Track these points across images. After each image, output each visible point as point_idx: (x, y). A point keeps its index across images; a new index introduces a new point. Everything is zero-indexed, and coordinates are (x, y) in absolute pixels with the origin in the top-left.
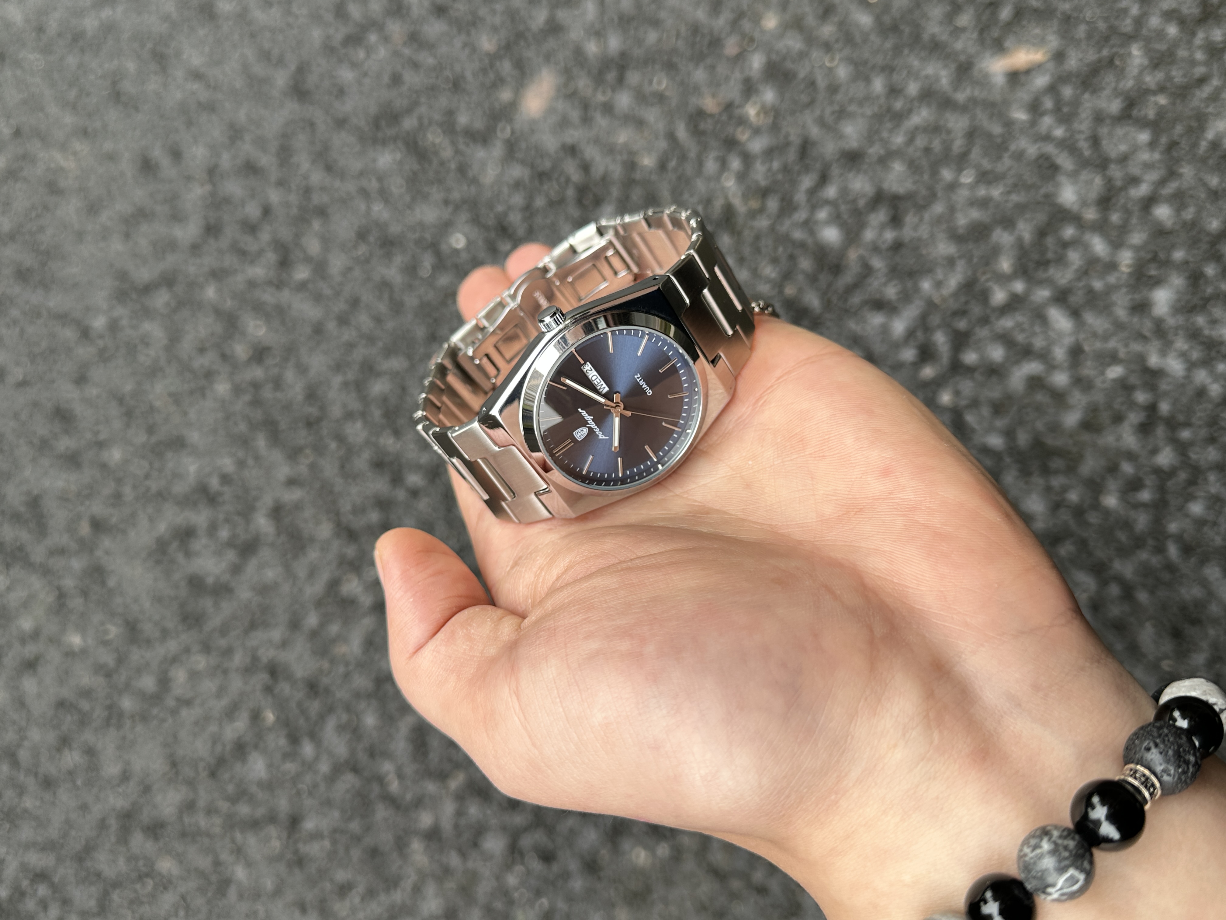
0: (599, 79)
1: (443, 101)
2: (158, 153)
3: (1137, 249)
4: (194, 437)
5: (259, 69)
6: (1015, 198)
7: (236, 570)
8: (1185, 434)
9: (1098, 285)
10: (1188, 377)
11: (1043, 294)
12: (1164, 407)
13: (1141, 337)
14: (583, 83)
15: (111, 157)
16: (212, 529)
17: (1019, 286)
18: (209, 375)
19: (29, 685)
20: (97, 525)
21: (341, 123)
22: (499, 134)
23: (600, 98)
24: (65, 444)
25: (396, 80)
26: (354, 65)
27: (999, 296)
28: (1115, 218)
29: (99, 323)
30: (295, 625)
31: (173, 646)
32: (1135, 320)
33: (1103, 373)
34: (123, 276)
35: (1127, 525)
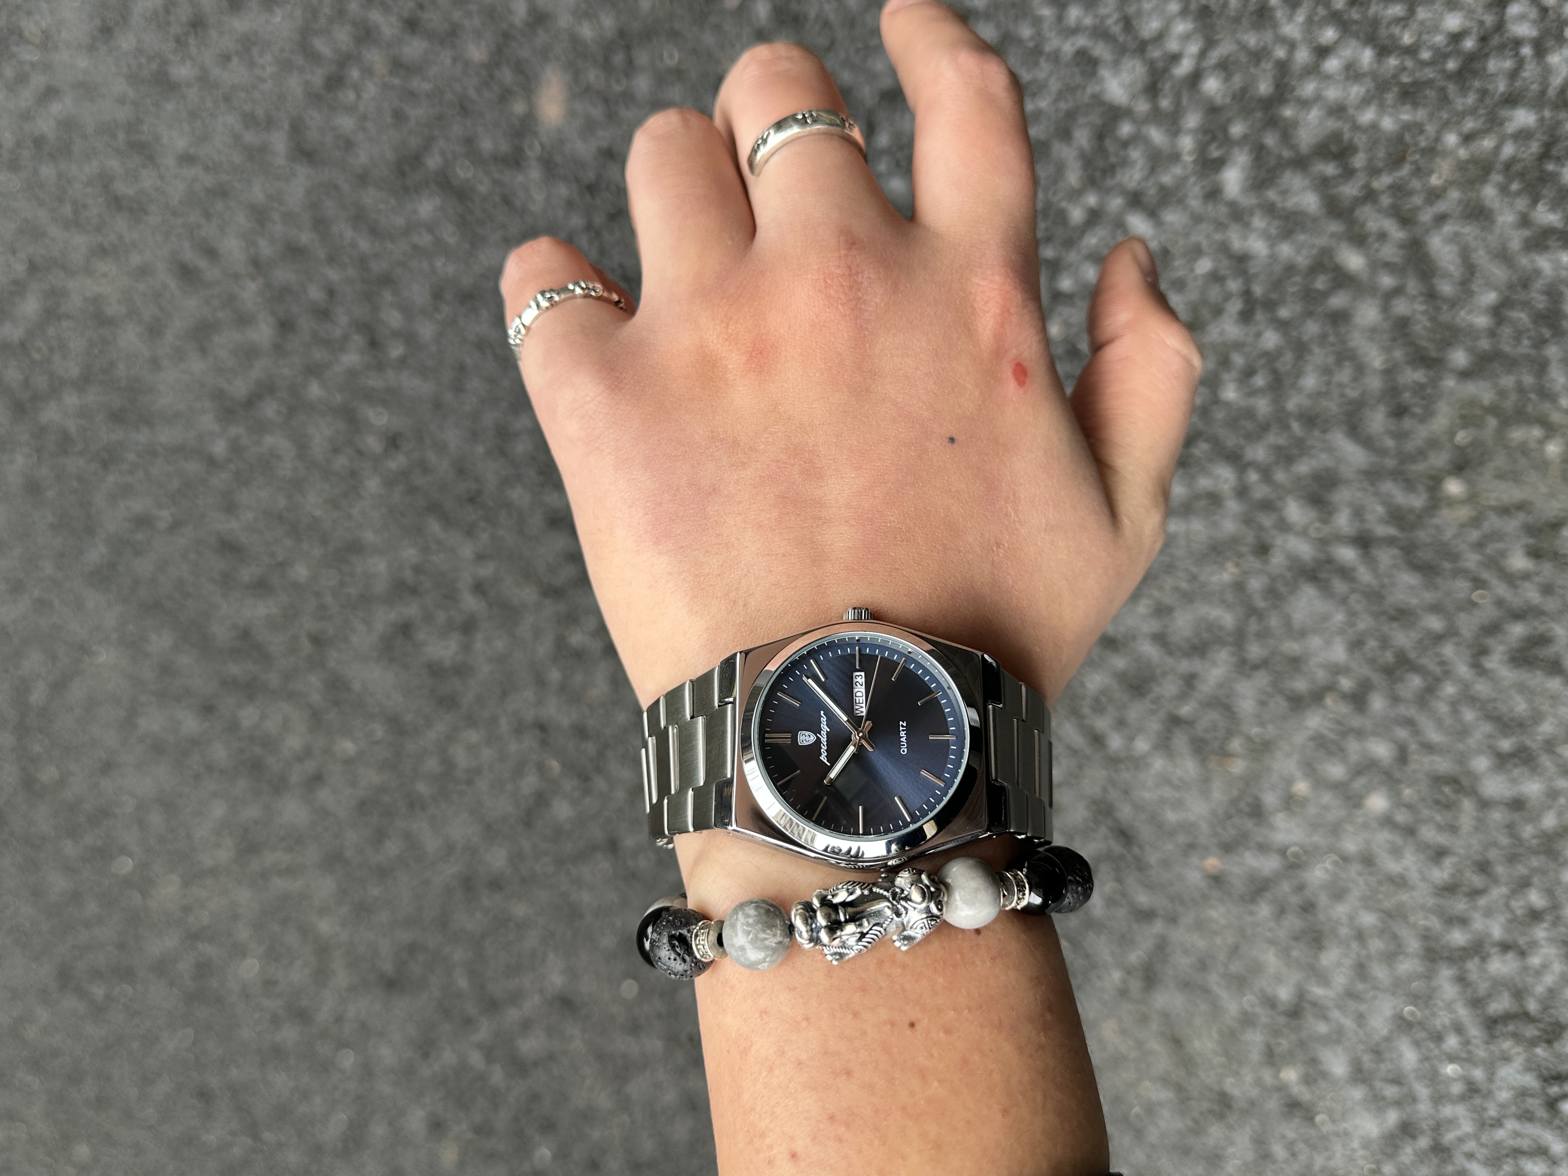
0: (606, 65)
1: (457, 129)
2: (189, 255)
3: (1195, 132)
4: (369, 536)
5: (250, 137)
6: (1063, 106)
7: (466, 648)
8: (1284, 313)
9: (1166, 179)
10: (1273, 257)
11: (1116, 203)
12: (1258, 290)
13: (1221, 226)
14: (593, 76)
15: (144, 272)
16: (428, 618)
17: (1092, 200)
18: (354, 474)
19: (324, 795)
20: (317, 640)
21: (363, 179)
22: (530, 154)
23: (617, 88)
24: (247, 574)
25: (399, 116)
26: (350, 109)
27: (1077, 215)
28: (1165, 103)
29: (219, 448)
30: (541, 682)
31: (440, 729)
32: (1210, 208)
33: (1192, 270)
34: (219, 395)
35: (1249, 413)
